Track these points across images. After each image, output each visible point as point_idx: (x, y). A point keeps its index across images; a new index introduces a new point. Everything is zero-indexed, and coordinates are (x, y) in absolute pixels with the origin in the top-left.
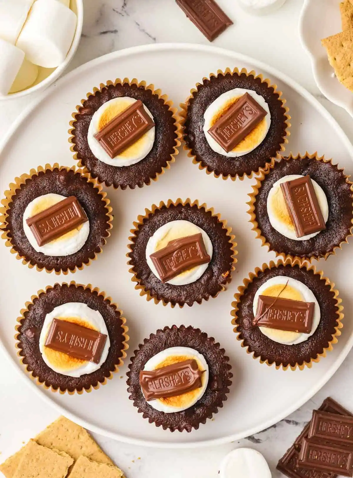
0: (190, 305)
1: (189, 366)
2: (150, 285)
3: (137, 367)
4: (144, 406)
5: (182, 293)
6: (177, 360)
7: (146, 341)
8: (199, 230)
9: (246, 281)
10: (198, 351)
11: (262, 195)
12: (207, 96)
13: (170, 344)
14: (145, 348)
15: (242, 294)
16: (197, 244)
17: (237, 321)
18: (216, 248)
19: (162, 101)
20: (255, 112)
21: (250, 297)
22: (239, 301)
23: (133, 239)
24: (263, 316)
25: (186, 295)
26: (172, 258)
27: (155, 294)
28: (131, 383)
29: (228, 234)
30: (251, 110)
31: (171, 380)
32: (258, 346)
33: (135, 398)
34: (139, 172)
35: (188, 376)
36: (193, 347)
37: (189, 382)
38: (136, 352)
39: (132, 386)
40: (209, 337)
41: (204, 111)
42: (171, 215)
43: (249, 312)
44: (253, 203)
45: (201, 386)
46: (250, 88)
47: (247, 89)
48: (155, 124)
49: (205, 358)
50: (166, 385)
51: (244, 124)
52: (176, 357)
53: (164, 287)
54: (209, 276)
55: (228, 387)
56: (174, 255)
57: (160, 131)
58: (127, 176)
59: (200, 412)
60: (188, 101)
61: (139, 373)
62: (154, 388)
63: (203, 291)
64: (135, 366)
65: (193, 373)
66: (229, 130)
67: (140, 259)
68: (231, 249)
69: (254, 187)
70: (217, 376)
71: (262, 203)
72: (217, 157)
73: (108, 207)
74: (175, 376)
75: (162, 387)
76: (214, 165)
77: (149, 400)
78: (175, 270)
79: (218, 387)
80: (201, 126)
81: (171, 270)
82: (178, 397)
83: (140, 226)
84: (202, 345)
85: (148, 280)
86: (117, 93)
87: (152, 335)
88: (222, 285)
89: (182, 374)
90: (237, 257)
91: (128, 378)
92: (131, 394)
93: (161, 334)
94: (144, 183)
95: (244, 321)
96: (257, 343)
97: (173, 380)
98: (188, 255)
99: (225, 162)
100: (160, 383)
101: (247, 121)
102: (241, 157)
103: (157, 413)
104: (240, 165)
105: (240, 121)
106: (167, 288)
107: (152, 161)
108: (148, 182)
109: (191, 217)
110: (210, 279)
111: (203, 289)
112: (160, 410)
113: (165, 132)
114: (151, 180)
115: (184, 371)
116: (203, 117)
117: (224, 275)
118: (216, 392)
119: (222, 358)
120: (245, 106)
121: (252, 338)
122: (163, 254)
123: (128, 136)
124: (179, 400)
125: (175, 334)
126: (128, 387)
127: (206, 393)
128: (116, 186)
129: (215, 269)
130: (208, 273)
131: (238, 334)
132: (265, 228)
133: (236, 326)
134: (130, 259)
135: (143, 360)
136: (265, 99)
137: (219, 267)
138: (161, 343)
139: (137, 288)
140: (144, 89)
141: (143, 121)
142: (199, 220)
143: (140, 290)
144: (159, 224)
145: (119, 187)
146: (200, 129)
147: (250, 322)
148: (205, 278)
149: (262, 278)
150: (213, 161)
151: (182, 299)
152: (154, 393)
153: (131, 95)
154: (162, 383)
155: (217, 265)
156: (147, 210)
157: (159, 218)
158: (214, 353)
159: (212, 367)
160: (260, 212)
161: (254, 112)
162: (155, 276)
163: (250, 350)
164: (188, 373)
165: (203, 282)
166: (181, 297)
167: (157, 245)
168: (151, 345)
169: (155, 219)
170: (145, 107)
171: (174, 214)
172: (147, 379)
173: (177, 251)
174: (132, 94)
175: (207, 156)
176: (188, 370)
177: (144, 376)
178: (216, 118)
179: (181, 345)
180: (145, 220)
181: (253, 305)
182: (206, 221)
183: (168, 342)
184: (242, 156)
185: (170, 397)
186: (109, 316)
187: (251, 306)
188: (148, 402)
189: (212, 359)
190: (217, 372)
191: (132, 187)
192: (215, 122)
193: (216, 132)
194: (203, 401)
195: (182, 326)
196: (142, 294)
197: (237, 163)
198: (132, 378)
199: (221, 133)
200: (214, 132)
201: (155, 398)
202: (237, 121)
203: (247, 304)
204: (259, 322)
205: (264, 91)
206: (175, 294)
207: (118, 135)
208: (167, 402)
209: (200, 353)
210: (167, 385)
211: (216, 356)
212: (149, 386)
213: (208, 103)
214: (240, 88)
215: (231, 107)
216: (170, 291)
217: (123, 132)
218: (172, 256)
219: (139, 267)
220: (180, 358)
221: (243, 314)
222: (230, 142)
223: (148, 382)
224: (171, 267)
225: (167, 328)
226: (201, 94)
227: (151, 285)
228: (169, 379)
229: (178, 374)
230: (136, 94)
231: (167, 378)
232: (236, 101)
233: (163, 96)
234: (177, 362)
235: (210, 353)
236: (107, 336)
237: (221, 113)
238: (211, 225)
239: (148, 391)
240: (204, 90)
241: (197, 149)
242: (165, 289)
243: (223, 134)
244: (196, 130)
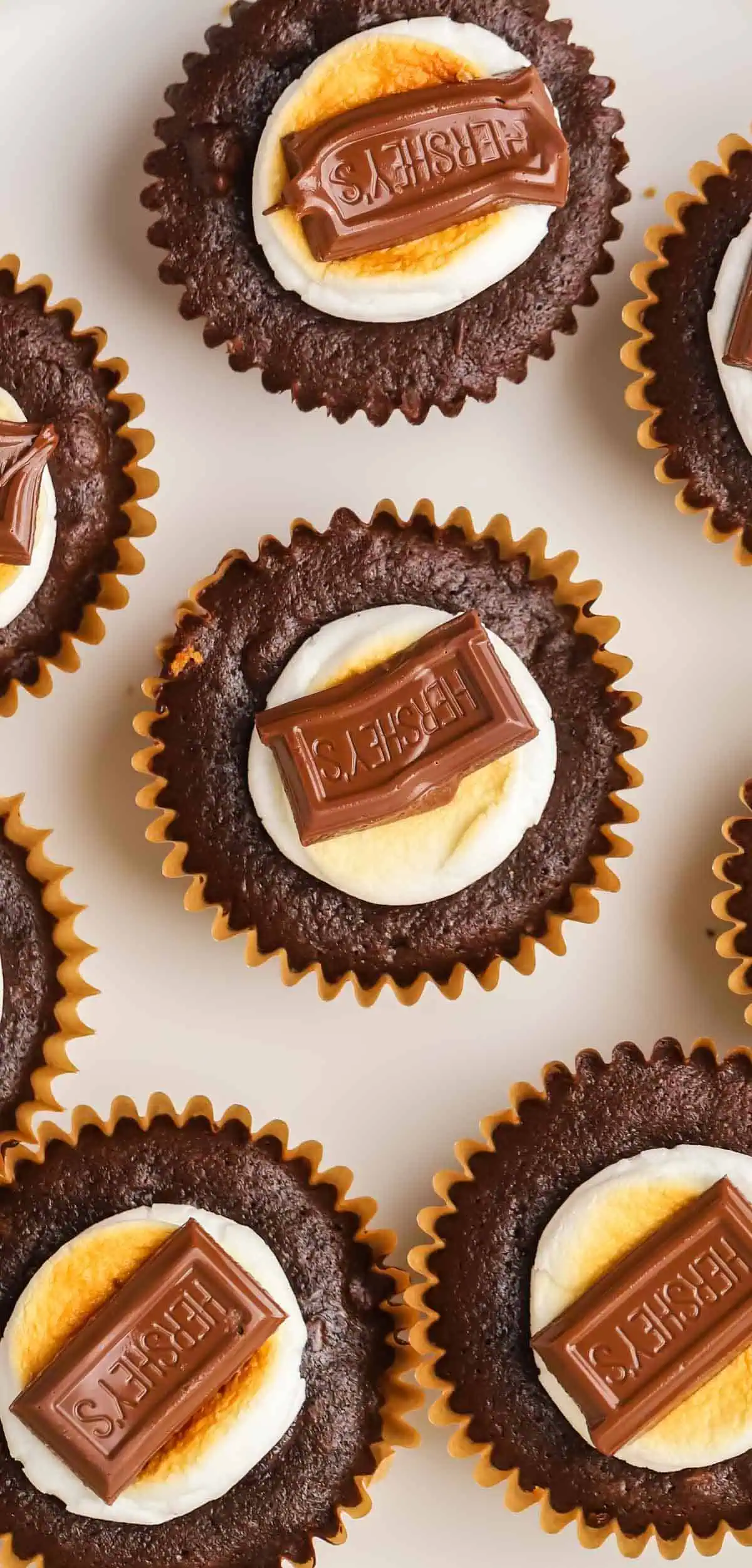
0: (345, 517)
1: (343, 231)
2: (535, 607)
3: (581, 226)
4: (545, 49)
5: (383, 573)
6: (400, 258)
7: (545, 350)
8: (310, 860)
9: (92, 635)
10: (305, 306)
11: (27, 1035)
12: (293, 1486)
13: (433, 338)
14: (549, 312)
15: (106, 577)
16: (320, 792)
17: (128, 450)
18: (235, 783)
19: (501, 1461)
20: (70, 1412)
21: (69, 560)
22: (119, 543)
23: (617, 814)
24: (7, 469)
25: (367, 561)
26: (433, 725)
27: (506, 563)
28: (605, 151)
29: (181, 848)
30: (87, 1420)
31: (425, 164)
32: (29, 338)
33: (586, 86)
34: (596, 1122)
35: (348, 183)
36: (329, 322)
37: (339, 156)
38: (589, 297)
39: (601, 136)
40: (255, 374)
41: (304, 1416)
42: (447, 930)
43: (75, 492)
44: (65, 999)
45: (287, 141)
46: (95, 1526)
47: (109, 1525)
48: (532, 1344)
49: (271, 273)
50: (448, 142)
51: (117, 1353)
52: (403, 268)
53: (468, 596)
54: (262, 653)
55: (160, 145)
56: (426, 739)
57: (505, 1313)
58: (653, 1102)
59: (285, 26)
60: (380, 1460)
61: (573, 198)
62: (502, 124)
63: (286, 579)
64: (593, 231)
65: (320, 193)
66: (185, 1326)
67: (582, 719)
68: (162, 782)
69: (68, 1068)
70: (216, 193)
71: (27, 995)
72: (239, 1203)
73: (740, 957)
74: (406, 182)
75: (464, 128)
76: (251, 1166)
77: (524, 71)
78: (419, 668)
79: (210, 144)
80: (318, 1343)
81: (436, 671)
82: (391, 89)
83: (588, 876)
84: (286, 330)
85: (543, 631)
86: (709, 1490)
87: (519, 376)
88: (201, 610)
89: (372, 194)
90: (137, 743)
91: (621, 177)
92: (606, 103)
93: (474, 380)
94: (573, 1071)
95: (97, 450)
96: (34, 350)
97: (416, 162)
98: (361, 740)
99: (203, 1180)
100: (474, 145)
101: (103, 1369)
102: (130, 1208)
103: (485, 17)
104: (129, 1171)
105: (136, 1370)
106: (453, 593)
107: (540, 1179)
108: (557, 1077)
109: (350, 924)
110: (258, 640)
111: (290, 591)
112: (472, 31)
113: (484, 1314)
114: (540, 1088)
115: (364, 207)
116: (310, 1388)
117: (193, 655)
118: (214, 121)
119: (194, 274)
120: (115, 1440)
121: (57, 373)
122: (477, 741)
123: (656, 1283)
124: (386, 75)
125: (413, 383)
126: (619, 135)
127: (261, 114)
128: (704, 1055)
129: (234, 684)
130: (266, 667)
131: (121, 389)
132: (9, 883)
133: (132, 424)
134: (628, 720)
135: (557, 259)
136: (23, 1474)
137: (219, 696)
138: (475, 341)
139: (593, 588)
140: (586, 1516)
141: (587, 1359)
142: (316, 908)
143: (577, 577)
144: (497, 885)
145: (687, 1053)
146: (319, 1334)
147: (70, 444)
148: (279, 643)
149: (18, 652)
150: (256, 1184)
151: (383, 541)
152: (502, 104)
153: (647, 1479)
154: (463, 149)
155: (226, 704)
156: (558, 949)
157: (500, 914)
158: (231, 298)
159: (238, 232)
160: (35, 953)
161: (75, 1411)
162: (511, 646)
163: (67, 316)
164: (344, 194)
165: (291, 624)
166: (388, 550)
167: (505, 789)
168: (522, 331)
169: (516, 910)
170: (578, 1422)
171: (432, 935)
172: (536, 163)
173: (411, 760)
174: (641, 1486)
175: (284, 1206)
176: (349, 212)
177: (549, 178)
178: (247, 1382)
179: (380, 329)
180: (564, 905)
181: (55, 523)
182: (280, 909)
183: (441, 344)
184: (120, 1211)
185: (427, 88)
186: (719, 456)
187: (67, 517)
188: (527, 63)
189: (242, 271)
190: (215, 210)
191: (629, 1051)
192: (254, 1364)
193: (246, 1317)
194: (276, 79)
195: (379, 419)
196: (569, 559)
197: (144, 1177)
198: (602, 174)
199: (222, 1311)
200: (259, 1316)
201: (496, 82)
202: (152, 1366)
203: (82, 528)
204: (26, 440)
205: (28, 1518)
206: (416, 566)
207: (700, 1288)
208: (438, 65)
209: (294, 296)
210: (441, 142)
211: (220, 285)
212: (525, 135)
213: (287, 1456)
214: (139, 1527)
215: (182, 1435)
216: (438, 581)
217: (680, 1300)
218: (433, 735)
219: (586, 684)
220: (386, 267)
221: (99, 482)
222: (182, 1270)
223: (533, 151)
224: (438, 682)
225: (452, 409)
226: (322, 1496)
227: (526, 607)
228: (434, 165)
229: (392, 191)
230: (623, 1488)
231: (442, 172)
232: (160, 1460)
233: (495, 1482)
234: (401, 250)
235: (249, 297)
236: (727, 360)
237: (226, 1402)
238: (258, 888)
239: (529, 110)
240: (308, 1513)
241: (333, 1239)
242: (462, 588)
243: (216, 1304)
244: (338, 1330)
